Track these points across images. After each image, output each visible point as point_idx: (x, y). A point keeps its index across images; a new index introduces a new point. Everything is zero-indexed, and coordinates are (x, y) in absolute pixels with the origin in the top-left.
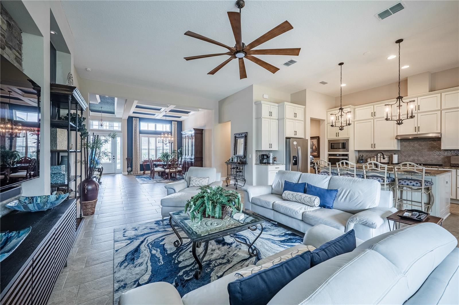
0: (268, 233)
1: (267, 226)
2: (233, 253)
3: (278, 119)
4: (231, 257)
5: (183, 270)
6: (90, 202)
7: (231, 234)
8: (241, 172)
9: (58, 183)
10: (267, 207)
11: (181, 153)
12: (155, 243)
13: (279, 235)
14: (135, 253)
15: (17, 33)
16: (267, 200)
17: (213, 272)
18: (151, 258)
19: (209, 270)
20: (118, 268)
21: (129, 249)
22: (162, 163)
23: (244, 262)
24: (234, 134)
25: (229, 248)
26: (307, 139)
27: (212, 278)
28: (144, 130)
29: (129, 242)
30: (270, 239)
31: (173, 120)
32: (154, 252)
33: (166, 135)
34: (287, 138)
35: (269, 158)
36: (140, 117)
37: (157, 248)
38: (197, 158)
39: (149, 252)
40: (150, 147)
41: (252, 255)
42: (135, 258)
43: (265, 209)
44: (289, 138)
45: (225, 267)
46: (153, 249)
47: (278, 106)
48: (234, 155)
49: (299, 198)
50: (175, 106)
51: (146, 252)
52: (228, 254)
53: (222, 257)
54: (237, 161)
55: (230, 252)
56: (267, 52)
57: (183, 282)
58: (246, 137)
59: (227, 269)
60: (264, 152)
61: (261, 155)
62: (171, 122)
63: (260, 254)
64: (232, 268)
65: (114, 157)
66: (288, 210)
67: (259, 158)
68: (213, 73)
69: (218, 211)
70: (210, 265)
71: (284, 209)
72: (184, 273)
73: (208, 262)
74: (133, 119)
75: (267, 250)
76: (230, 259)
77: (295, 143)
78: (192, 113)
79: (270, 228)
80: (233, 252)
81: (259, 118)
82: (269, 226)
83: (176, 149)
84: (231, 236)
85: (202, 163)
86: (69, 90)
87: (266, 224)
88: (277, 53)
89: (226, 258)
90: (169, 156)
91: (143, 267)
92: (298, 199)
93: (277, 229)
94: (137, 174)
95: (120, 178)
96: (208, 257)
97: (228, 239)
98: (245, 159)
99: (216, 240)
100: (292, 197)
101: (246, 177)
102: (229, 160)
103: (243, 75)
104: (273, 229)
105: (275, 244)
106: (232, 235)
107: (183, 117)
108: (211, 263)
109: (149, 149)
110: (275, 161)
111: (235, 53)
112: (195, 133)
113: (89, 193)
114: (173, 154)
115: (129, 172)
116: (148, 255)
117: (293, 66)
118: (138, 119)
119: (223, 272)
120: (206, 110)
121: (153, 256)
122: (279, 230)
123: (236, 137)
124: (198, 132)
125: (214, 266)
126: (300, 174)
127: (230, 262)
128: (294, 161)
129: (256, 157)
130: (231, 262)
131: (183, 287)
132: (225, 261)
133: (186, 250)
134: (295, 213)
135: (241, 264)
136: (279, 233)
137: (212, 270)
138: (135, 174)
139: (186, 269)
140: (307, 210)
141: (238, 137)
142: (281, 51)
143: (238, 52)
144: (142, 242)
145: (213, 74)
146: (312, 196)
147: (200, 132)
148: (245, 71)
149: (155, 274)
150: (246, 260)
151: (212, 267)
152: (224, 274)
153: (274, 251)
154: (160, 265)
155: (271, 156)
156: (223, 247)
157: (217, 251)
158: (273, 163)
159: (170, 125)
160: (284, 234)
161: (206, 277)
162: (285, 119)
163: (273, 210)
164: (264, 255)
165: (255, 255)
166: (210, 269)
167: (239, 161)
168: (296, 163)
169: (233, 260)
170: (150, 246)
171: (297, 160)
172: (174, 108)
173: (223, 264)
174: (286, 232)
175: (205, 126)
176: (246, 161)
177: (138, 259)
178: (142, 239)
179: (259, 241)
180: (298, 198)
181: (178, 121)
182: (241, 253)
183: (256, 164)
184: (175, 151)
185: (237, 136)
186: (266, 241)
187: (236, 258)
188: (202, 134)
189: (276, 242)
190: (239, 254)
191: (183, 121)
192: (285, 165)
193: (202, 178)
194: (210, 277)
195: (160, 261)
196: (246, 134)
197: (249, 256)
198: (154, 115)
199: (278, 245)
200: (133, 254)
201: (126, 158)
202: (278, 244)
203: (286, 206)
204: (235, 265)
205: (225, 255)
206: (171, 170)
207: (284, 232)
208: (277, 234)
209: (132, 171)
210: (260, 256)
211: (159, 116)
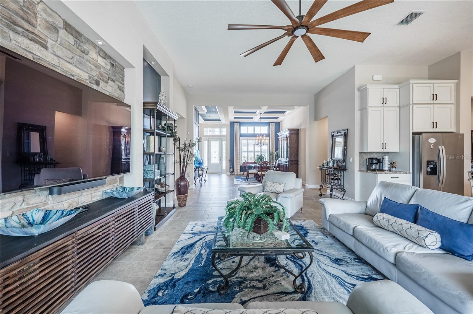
0: (342, 268)
1: (346, 257)
2: (276, 280)
3: (399, 107)
4: (271, 284)
5: (214, 279)
6: (182, 195)
7: (288, 254)
8: (339, 179)
9: (150, 178)
10: (346, 231)
11: (277, 156)
12: (209, 243)
13: (357, 276)
14: (189, 247)
15: (119, 70)
16: (347, 222)
17: (240, 293)
18: (197, 256)
19: (237, 289)
20: (170, 257)
21: (187, 242)
22: (258, 165)
23: (282, 296)
24: (332, 133)
25: (276, 271)
26: (461, 133)
27: (235, 300)
28: (243, 134)
29: (192, 236)
30: (338, 277)
31: (270, 121)
32: (203, 251)
33: (261, 137)
34: (414, 134)
35: (382, 162)
36: (241, 121)
37: (208, 248)
38: (291, 161)
39: (199, 251)
40: (255, 150)
41: (299, 291)
42: (186, 252)
43: (344, 233)
44: (420, 133)
45: (257, 293)
46: (205, 248)
47: (399, 88)
48: (331, 158)
49: (398, 227)
50: (267, 107)
51: (197, 249)
52: (269, 278)
53: (260, 279)
54: (333, 166)
55: (273, 276)
56: (337, 16)
57: (206, 292)
58: (346, 135)
59: (257, 296)
60: (374, 154)
61: (368, 159)
62: (269, 123)
63: (311, 293)
64: (264, 297)
65: (221, 159)
66: (373, 242)
67: (365, 162)
68: (279, 62)
69: (250, 223)
70: (242, 284)
71: (367, 240)
72: (213, 283)
73: (242, 279)
74: (234, 124)
75: (325, 292)
76: (267, 285)
77: (432, 141)
78: (288, 112)
79: (349, 261)
80: (277, 278)
81: (364, 109)
82: (349, 259)
83: (274, 151)
84: (287, 258)
85: (298, 166)
86: (154, 105)
87: (345, 255)
88: (354, 12)
89: (264, 282)
90: (263, 158)
91: (186, 263)
92: (396, 229)
93: (359, 266)
94: (237, 174)
95: (225, 178)
96: (246, 274)
97: (282, 260)
98: (344, 164)
99: (266, 258)
100: (388, 224)
101: (346, 187)
102: (324, 164)
103: (318, 56)
104: (353, 265)
105: (342, 287)
106: (289, 256)
107: (281, 118)
108: (245, 282)
109: (248, 152)
110: (392, 167)
111: (292, 31)
112: (290, 134)
113: (182, 188)
114: (270, 156)
115: (231, 173)
116: (197, 253)
117: (416, 22)
118: (239, 123)
119: (250, 298)
120: (302, 107)
121: (200, 255)
122: (362, 269)
123: (333, 136)
124: (293, 132)
125: (245, 286)
126: (414, 190)
127: (265, 289)
128: (431, 168)
129: (360, 161)
130: (267, 289)
131: (203, 297)
132: (261, 285)
133: (230, 259)
134: (383, 250)
135: (277, 297)
136: (359, 273)
137: (241, 290)
138: (236, 174)
139: (217, 279)
140: (409, 249)
141: (336, 136)
142: (359, 7)
143: (295, 29)
144: (201, 239)
145: (280, 65)
146: (424, 229)
147: (295, 132)
148: (318, 51)
149: (190, 274)
150: (287, 293)
151: (242, 287)
152: (249, 301)
153: (334, 296)
154: (199, 265)
155: (387, 160)
156: (269, 268)
157: (260, 271)
158: (390, 171)
159: (268, 126)
160: (366, 277)
161: (229, 296)
162: (411, 106)
163: (353, 236)
164: (315, 297)
165: (302, 293)
166: (239, 288)
167: (335, 166)
168: (434, 171)
169: (270, 288)
170: (204, 244)
171: (436, 168)
172: (267, 109)
173: (257, 288)
174: (373, 274)
175: (301, 125)
176: (345, 166)
177: (188, 254)
178: (202, 236)
179: (320, 276)
180: (396, 227)
181: (276, 122)
182: (286, 283)
183: (360, 171)
184: (272, 153)
185: (335, 134)
186: (331, 278)
187: (275, 286)
188: (298, 134)
189: (346, 284)
190: (283, 283)
191: (281, 121)
192: (411, 174)
193: (277, 183)
194: (234, 298)
195: (202, 262)
196: (346, 131)
197: (293, 290)
198: (252, 118)
199: (348, 290)
200: (187, 249)
201: (229, 160)
202: (347, 288)
203: (371, 236)
204: (270, 294)
205: (266, 278)
206: (263, 172)
207: (370, 273)
208: (355, 273)
209: (233, 171)
210: (309, 297)
211: (256, 119)
